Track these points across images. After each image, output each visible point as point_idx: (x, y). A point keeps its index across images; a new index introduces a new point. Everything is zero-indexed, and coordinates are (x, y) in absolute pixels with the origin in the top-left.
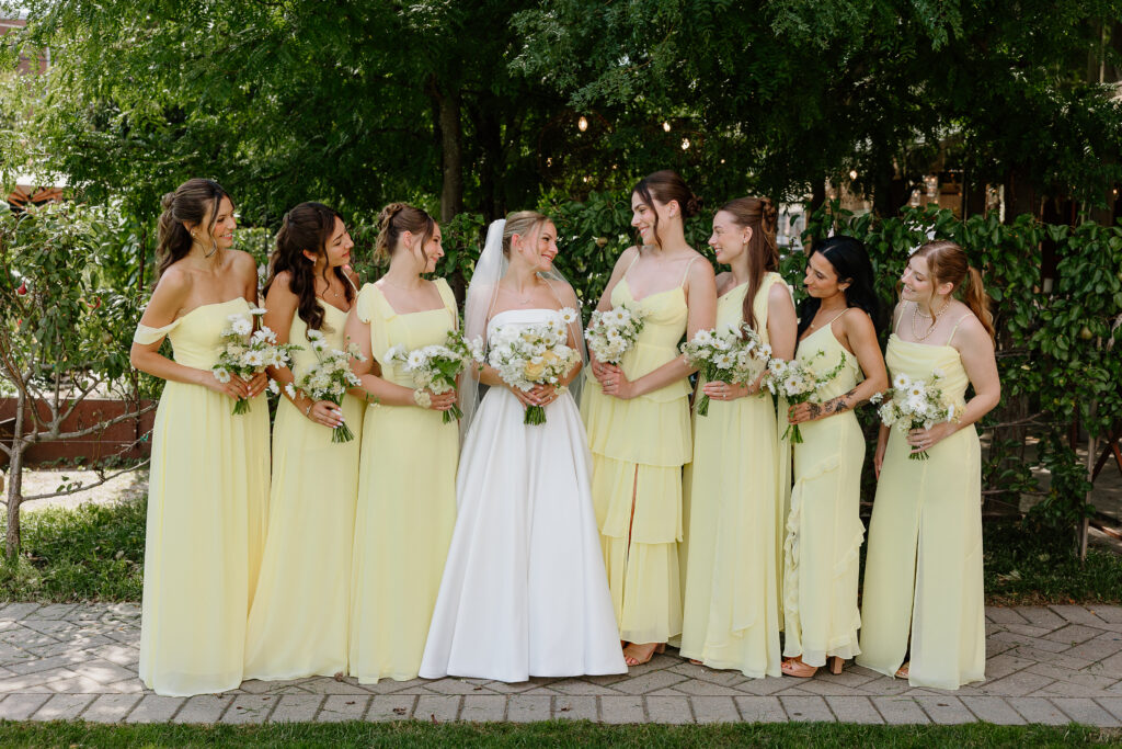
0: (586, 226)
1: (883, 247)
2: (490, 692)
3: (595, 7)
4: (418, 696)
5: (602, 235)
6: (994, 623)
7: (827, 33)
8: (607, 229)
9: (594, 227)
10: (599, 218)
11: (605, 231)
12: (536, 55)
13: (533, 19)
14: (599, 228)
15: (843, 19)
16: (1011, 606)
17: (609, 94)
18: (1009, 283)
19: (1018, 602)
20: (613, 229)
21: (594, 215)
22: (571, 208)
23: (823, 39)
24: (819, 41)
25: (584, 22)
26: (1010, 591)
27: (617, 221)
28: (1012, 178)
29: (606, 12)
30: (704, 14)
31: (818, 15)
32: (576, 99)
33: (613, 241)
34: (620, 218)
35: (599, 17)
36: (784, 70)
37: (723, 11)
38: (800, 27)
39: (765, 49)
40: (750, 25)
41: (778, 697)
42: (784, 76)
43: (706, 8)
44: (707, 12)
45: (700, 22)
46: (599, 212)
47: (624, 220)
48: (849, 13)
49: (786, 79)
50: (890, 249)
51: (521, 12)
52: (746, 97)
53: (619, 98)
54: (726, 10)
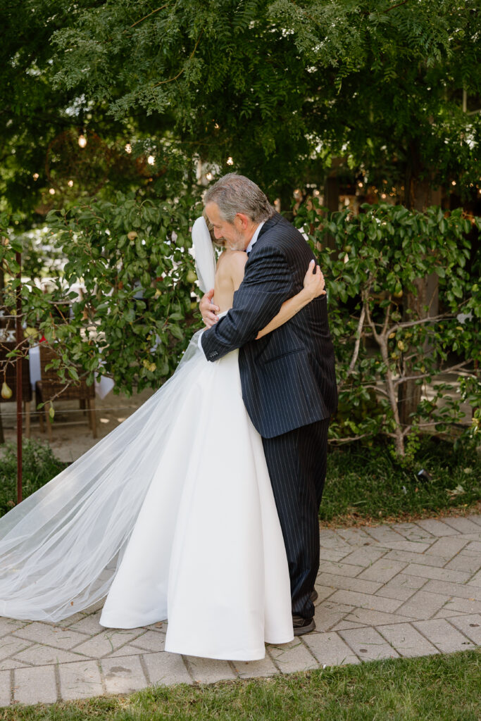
0: (118, 222)
1: (360, 236)
3: (123, 28)
4: (13, 670)
5: (133, 229)
6: (462, 533)
8: (137, 224)
9: (125, 222)
10: (130, 215)
11: (135, 226)
12: (77, 70)
13: (73, 36)
14: (130, 224)
16: (464, 516)
17: (146, 105)
18: (450, 263)
19: (468, 513)
20: (142, 224)
21: (125, 212)
22: (102, 207)
23: (333, 58)
24: (331, 60)
25: (116, 41)
26: (461, 503)
27: (145, 217)
28: (412, 184)
30: (224, 35)
32: (115, 109)
33: (142, 235)
34: (148, 214)
35: (129, 37)
37: (241, 32)
41: (336, 632)
43: (227, 30)
44: (227, 33)
46: (130, 210)
47: (151, 217)
48: (353, 36)
50: (366, 238)
51: (59, 30)
52: (250, 112)
53: (157, 107)
54: (243, 32)
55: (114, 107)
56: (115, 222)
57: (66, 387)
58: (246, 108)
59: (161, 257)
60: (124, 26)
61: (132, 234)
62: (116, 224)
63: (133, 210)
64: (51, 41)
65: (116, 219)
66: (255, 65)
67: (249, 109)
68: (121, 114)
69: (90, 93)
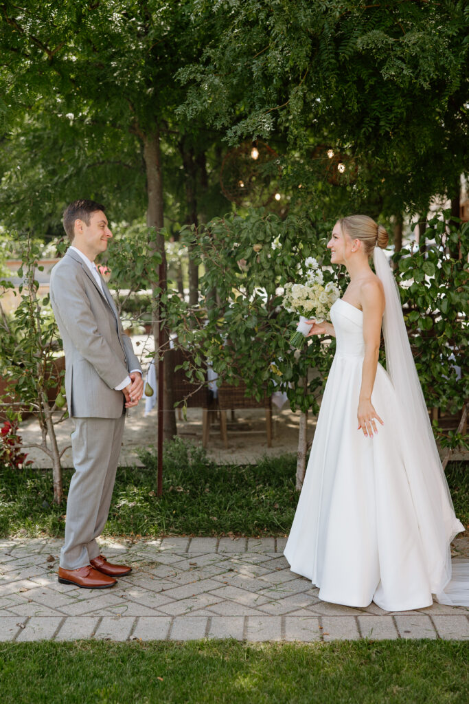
0: (244, 235)
2: (160, 614)
3: (245, 60)
5: (258, 242)
7: (429, 76)
8: (261, 237)
9: (250, 236)
10: (254, 229)
11: (259, 239)
12: (198, 102)
13: (194, 72)
14: (255, 237)
15: (442, 63)
17: (253, 131)
20: (266, 238)
21: (250, 226)
22: (233, 222)
23: (425, 80)
24: (422, 83)
25: (236, 73)
27: (268, 230)
29: (254, 64)
30: (330, 63)
31: (421, 61)
32: (230, 135)
33: (266, 247)
34: (270, 228)
35: (248, 68)
36: (399, 107)
37: (346, 59)
38: (405, 72)
39: (384, 90)
40: (371, 71)
42: (399, 111)
43: (332, 58)
44: (333, 61)
45: (327, 69)
46: (254, 224)
47: (274, 230)
49: (402, 113)
51: (184, 67)
52: (370, 129)
53: (262, 133)
54: (348, 58)
55: (230, 133)
56: (241, 236)
57: (199, 388)
58: (367, 126)
59: (284, 268)
60: (247, 57)
61: (257, 247)
62: (242, 238)
63: (257, 224)
64: (175, 78)
65: (243, 232)
66: (371, 86)
67: (369, 126)
68: (235, 139)
69: (211, 122)
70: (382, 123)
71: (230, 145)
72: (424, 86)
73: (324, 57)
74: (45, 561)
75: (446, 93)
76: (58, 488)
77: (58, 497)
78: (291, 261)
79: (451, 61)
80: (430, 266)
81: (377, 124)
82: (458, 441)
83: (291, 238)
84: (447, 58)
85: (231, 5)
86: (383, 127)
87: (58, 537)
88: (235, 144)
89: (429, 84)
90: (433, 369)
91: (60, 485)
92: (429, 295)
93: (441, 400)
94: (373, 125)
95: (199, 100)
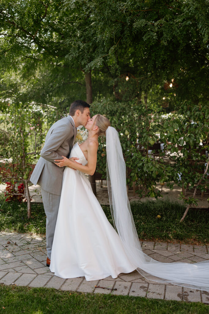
0: (98, 110)
2: (34, 273)
7: (167, 40)
10: (102, 108)
17: (93, 65)
25: (92, 41)
30: (127, 35)
36: (162, 55)
42: (163, 57)
44: (129, 34)
46: (102, 106)
52: (152, 65)
55: (87, 67)
62: (98, 112)
68: (88, 69)
69: (80, 62)
70: (157, 63)
71: (86, 71)
72: (165, 44)
73: (125, 33)
74: (7, 243)
75: (180, 48)
76: (29, 212)
77: (29, 216)
78: (118, 122)
79: (178, 33)
80: (176, 125)
81: (155, 63)
82: (192, 201)
83: (119, 112)
84: (176, 31)
85: (71, 8)
86: (157, 64)
87: (20, 233)
88: (88, 71)
89: (167, 43)
90: (181, 170)
91: (30, 211)
92: (176, 138)
93: (184, 184)
94: (153, 63)
95: (74, 52)
